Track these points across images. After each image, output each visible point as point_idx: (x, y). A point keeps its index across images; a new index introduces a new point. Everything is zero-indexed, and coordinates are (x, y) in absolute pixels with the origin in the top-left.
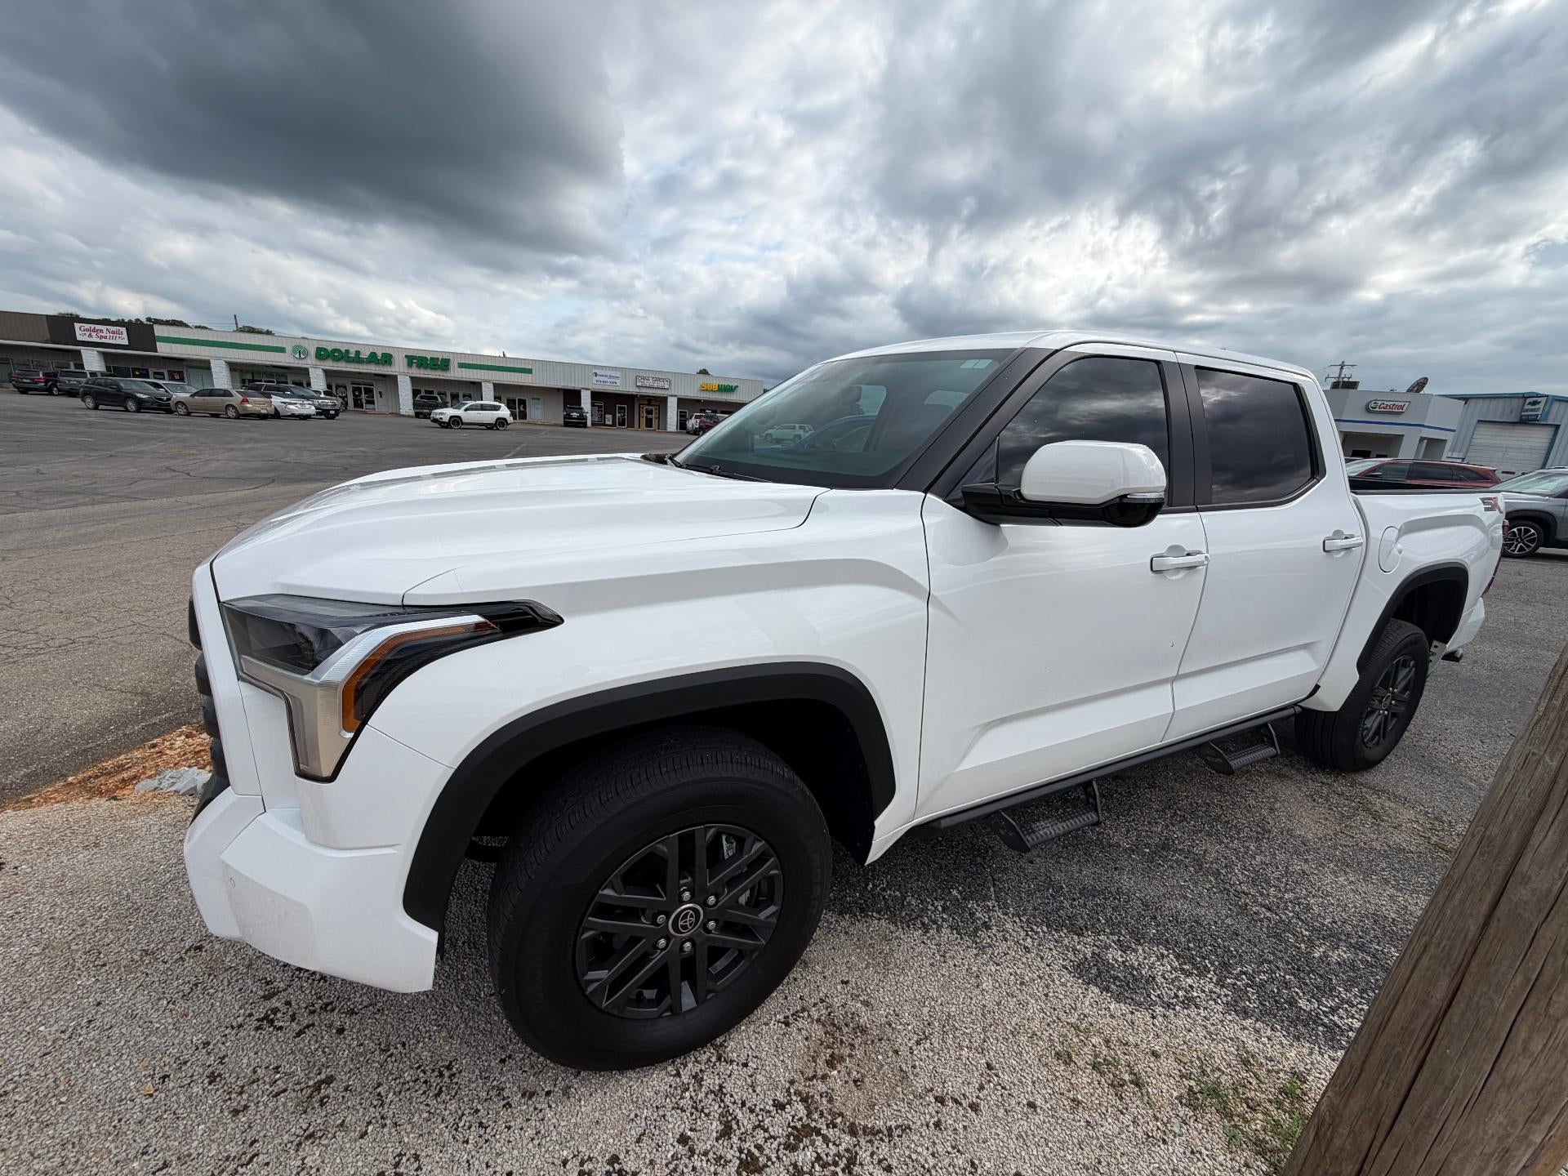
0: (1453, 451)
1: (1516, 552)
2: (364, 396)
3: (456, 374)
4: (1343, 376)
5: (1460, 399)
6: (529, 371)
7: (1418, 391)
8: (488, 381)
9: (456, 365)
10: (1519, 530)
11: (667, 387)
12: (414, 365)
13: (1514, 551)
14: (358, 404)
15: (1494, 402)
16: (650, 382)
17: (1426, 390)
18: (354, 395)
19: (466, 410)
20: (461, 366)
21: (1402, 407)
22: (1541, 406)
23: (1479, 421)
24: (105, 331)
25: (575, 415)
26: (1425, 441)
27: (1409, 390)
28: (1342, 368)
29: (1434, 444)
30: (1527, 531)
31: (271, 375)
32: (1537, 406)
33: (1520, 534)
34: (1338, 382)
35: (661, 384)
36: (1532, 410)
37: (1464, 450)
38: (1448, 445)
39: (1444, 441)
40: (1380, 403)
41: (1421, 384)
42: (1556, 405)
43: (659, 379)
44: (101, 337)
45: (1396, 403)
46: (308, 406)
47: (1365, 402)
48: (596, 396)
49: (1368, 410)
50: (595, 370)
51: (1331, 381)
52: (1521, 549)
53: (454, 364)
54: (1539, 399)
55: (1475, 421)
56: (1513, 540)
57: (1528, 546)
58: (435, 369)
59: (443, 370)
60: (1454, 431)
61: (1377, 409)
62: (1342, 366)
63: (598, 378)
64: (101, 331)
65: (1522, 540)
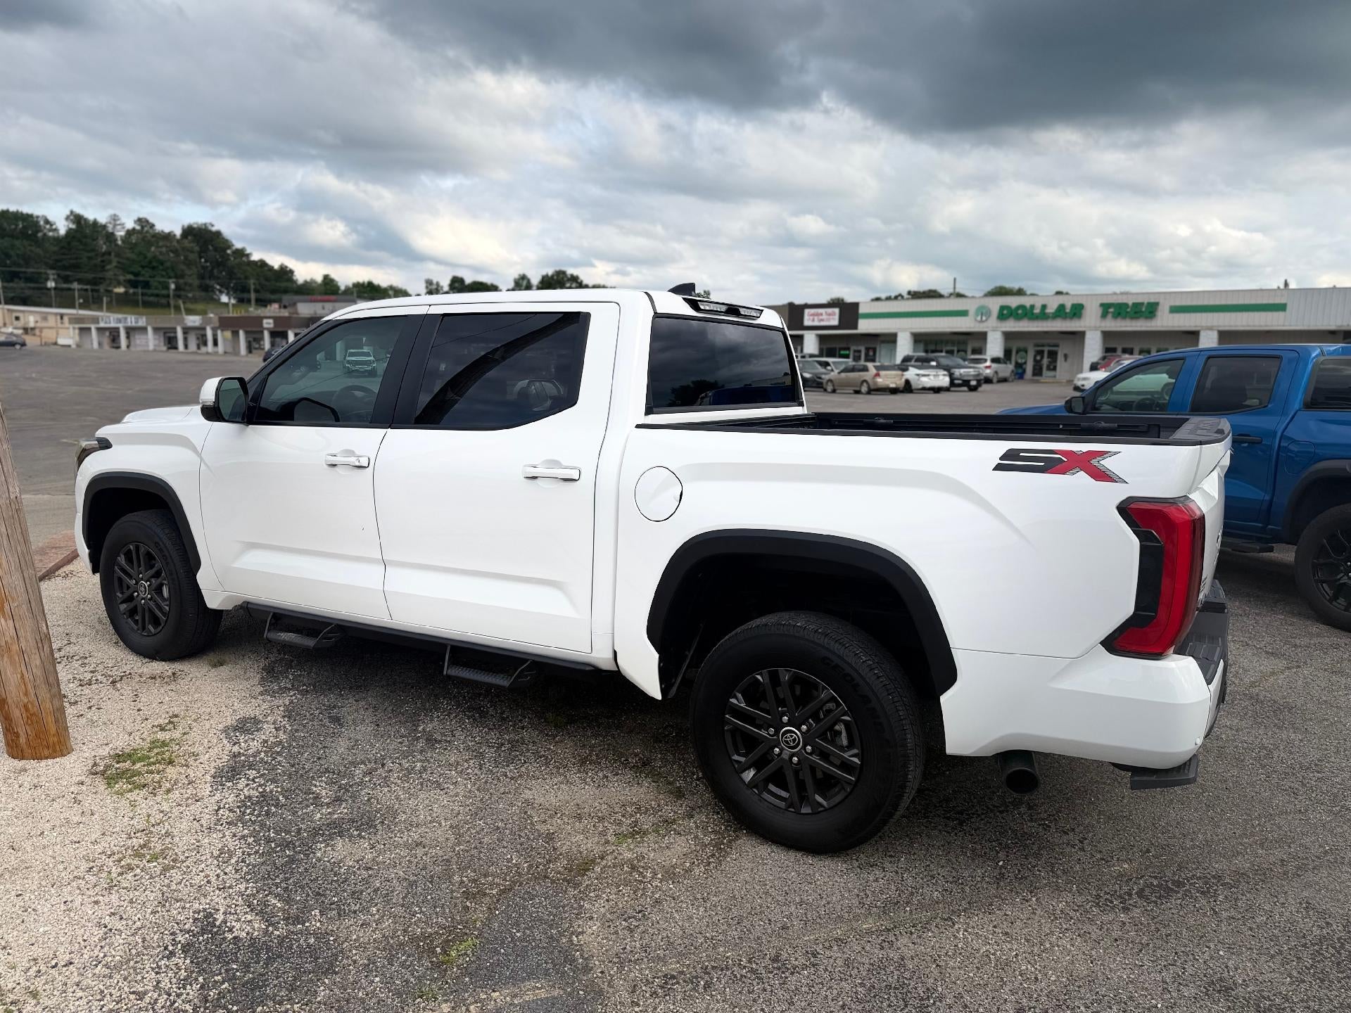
2: (1045, 361)
3: (1165, 321)
6: (1281, 307)
8: (1210, 328)
9: (1167, 309)
12: (1111, 315)
14: (1038, 371)
18: (1035, 360)
20: (1175, 310)
24: (824, 314)
31: (953, 343)
44: (822, 320)
46: (941, 377)
53: (1163, 309)
58: (1137, 318)
59: (1147, 318)
64: (821, 314)
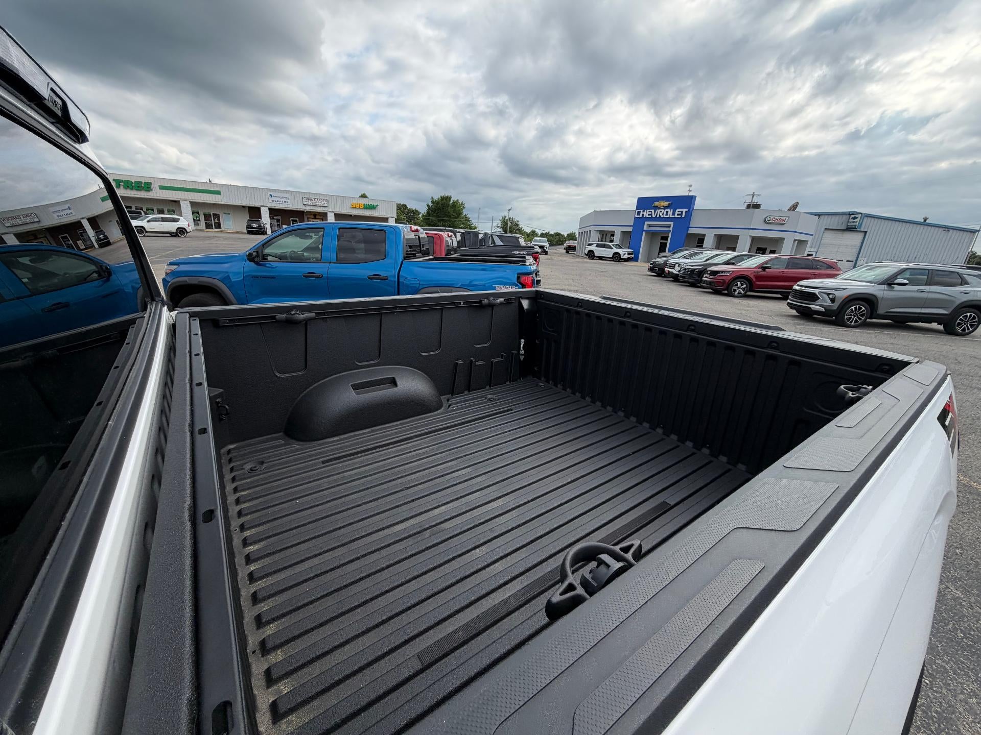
0: (811, 248)
1: (853, 324)
3: (157, 194)
4: (753, 201)
5: (815, 215)
6: (218, 193)
7: (794, 210)
8: (185, 200)
9: (157, 188)
10: (855, 308)
11: (326, 205)
12: (122, 187)
13: (851, 322)
15: (834, 217)
16: (313, 202)
17: (797, 210)
19: (148, 221)
20: (162, 188)
21: (784, 220)
22: (858, 220)
23: (826, 229)
25: (255, 225)
26: (797, 242)
27: (789, 210)
28: (753, 197)
29: (801, 243)
30: (860, 308)
32: (856, 220)
33: (856, 310)
34: (750, 205)
35: (321, 204)
36: (853, 222)
37: (817, 247)
38: (809, 244)
39: (806, 242)
40: (772, 217)
41: (795, 207)
42: (866, 219)
43: (319, 200)
45: (781, 218)
47: (764, 218)
48: (273, 212)
49: (765, 222)
50: (271, 193)
51: (746, 204)
52: (856, 321)
53: (155, 187)
54: (857, 216)
55: (823, 229)
56: (851, 315)
57: (860, 319)
58: (140, 190)
59: (146, 191)
60: (812, 235)
61: (771, 221)
62: (753, 195)
63: (273, 198)
65: (857, 315)
